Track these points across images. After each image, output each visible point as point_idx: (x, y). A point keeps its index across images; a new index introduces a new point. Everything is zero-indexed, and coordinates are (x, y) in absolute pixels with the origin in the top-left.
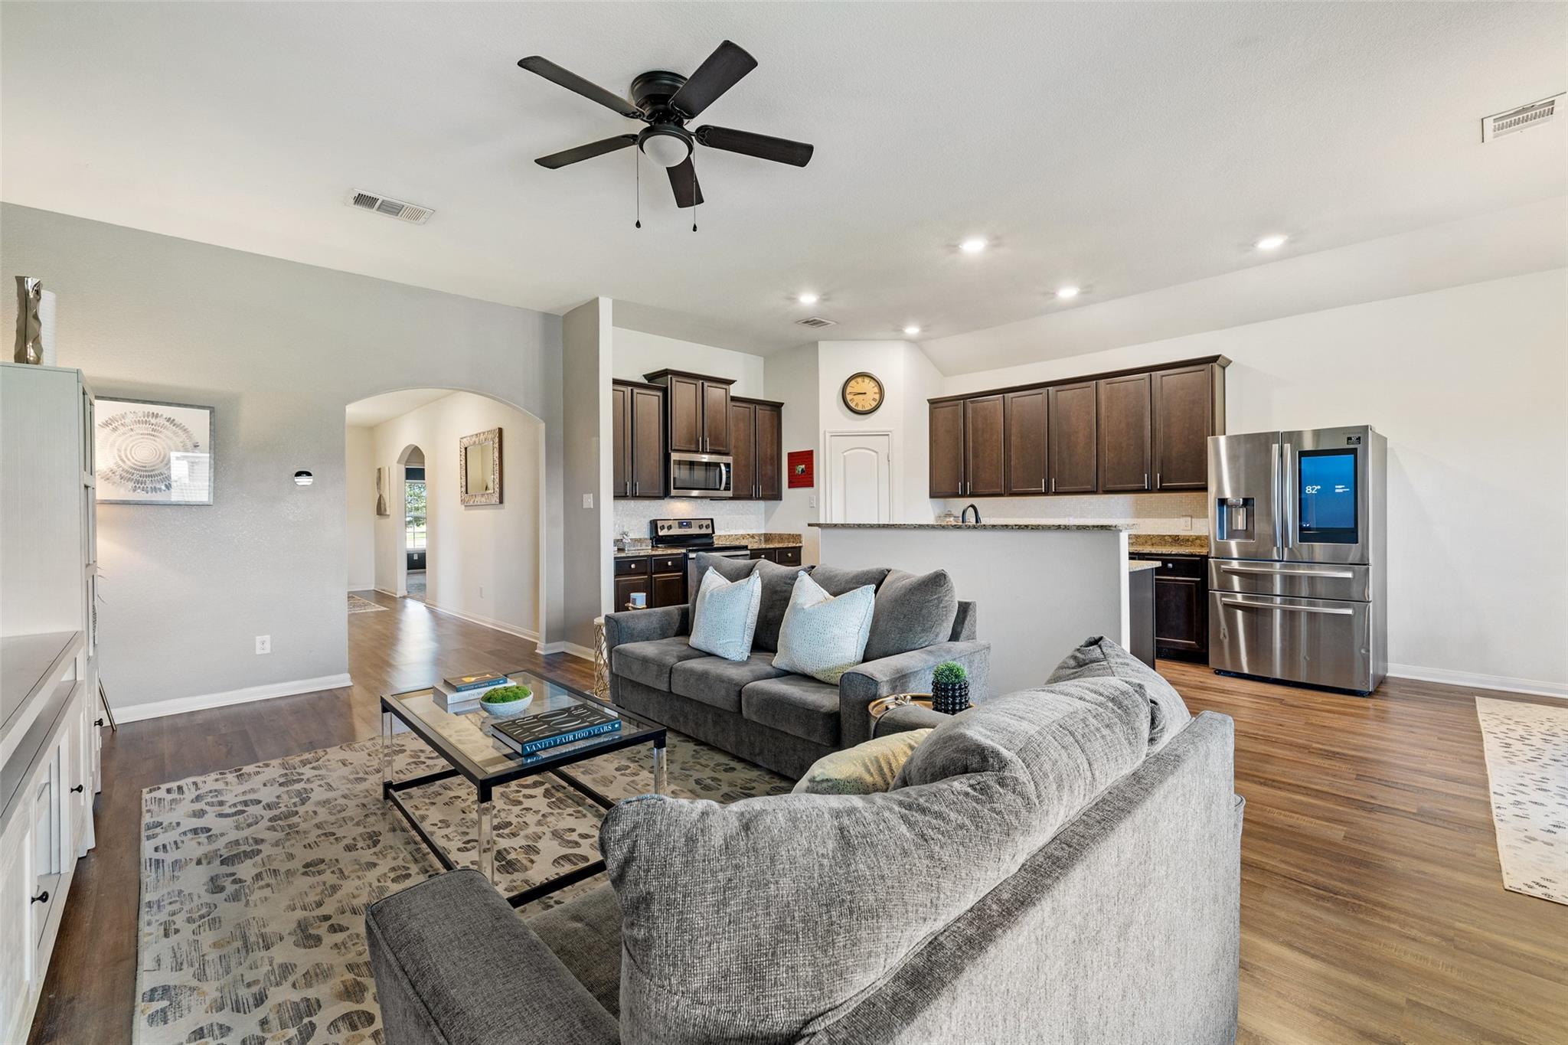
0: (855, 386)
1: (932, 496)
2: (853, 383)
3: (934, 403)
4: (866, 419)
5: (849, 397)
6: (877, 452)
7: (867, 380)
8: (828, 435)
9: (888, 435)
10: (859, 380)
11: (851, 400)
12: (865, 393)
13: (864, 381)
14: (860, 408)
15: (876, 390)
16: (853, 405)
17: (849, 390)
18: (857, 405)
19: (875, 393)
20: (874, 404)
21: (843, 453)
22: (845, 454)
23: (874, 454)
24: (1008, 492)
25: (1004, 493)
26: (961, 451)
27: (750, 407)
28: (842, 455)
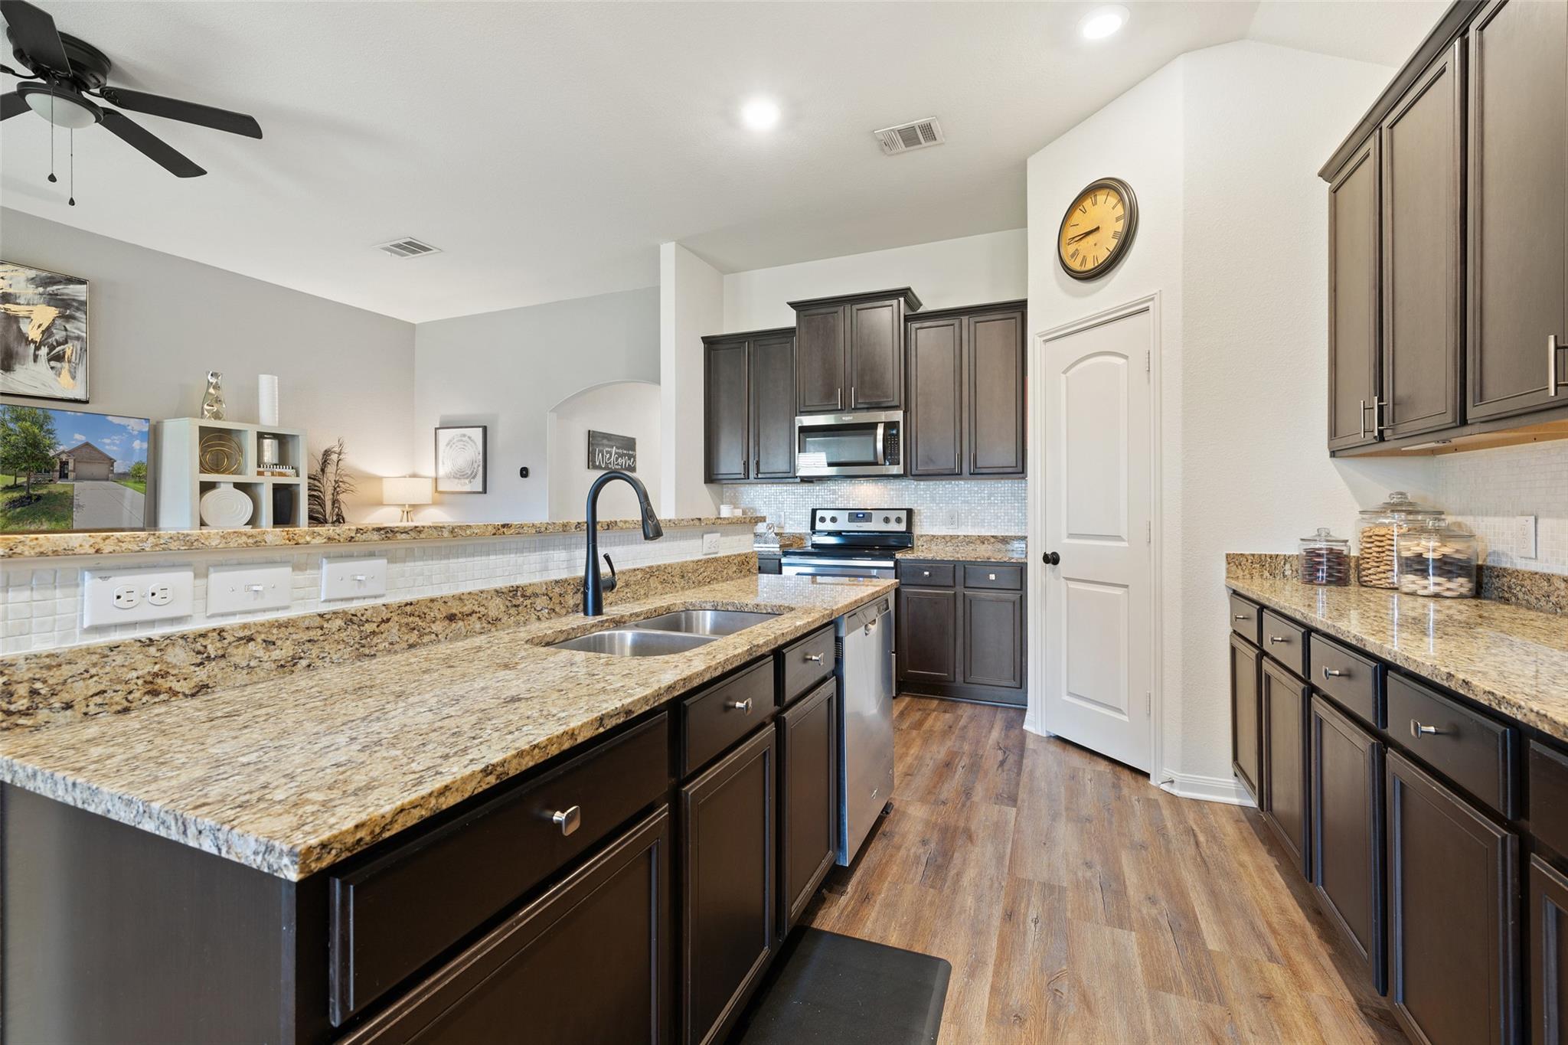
0: (1080, 220)
1: (1333, 454)
2: (1077, 215)
3: (1336, 171)
4: (1109, 281)
5: (1068, 252)
6: (1126, 357)
7: (1102, 197)
8: (1038, 340)
9: (1148, 309)
10: (1090, 201)
11: (1073, 256)
12: (1098, 229)
13: (1096, 203)
14: (1090, 265)
15: (1121, 210)
16: (1077, 264)
17: (1069, 233)
18: (1084, 260)
19: (1120, 218)
20: (1116, 244)
21: (1065, 372)
22: (1068, 374)
23: (1125, 361)
24: (1472, 413)
25: (1464, 422)
26: (1374, 293)
27: (956, 322)
28: (1063, 376)
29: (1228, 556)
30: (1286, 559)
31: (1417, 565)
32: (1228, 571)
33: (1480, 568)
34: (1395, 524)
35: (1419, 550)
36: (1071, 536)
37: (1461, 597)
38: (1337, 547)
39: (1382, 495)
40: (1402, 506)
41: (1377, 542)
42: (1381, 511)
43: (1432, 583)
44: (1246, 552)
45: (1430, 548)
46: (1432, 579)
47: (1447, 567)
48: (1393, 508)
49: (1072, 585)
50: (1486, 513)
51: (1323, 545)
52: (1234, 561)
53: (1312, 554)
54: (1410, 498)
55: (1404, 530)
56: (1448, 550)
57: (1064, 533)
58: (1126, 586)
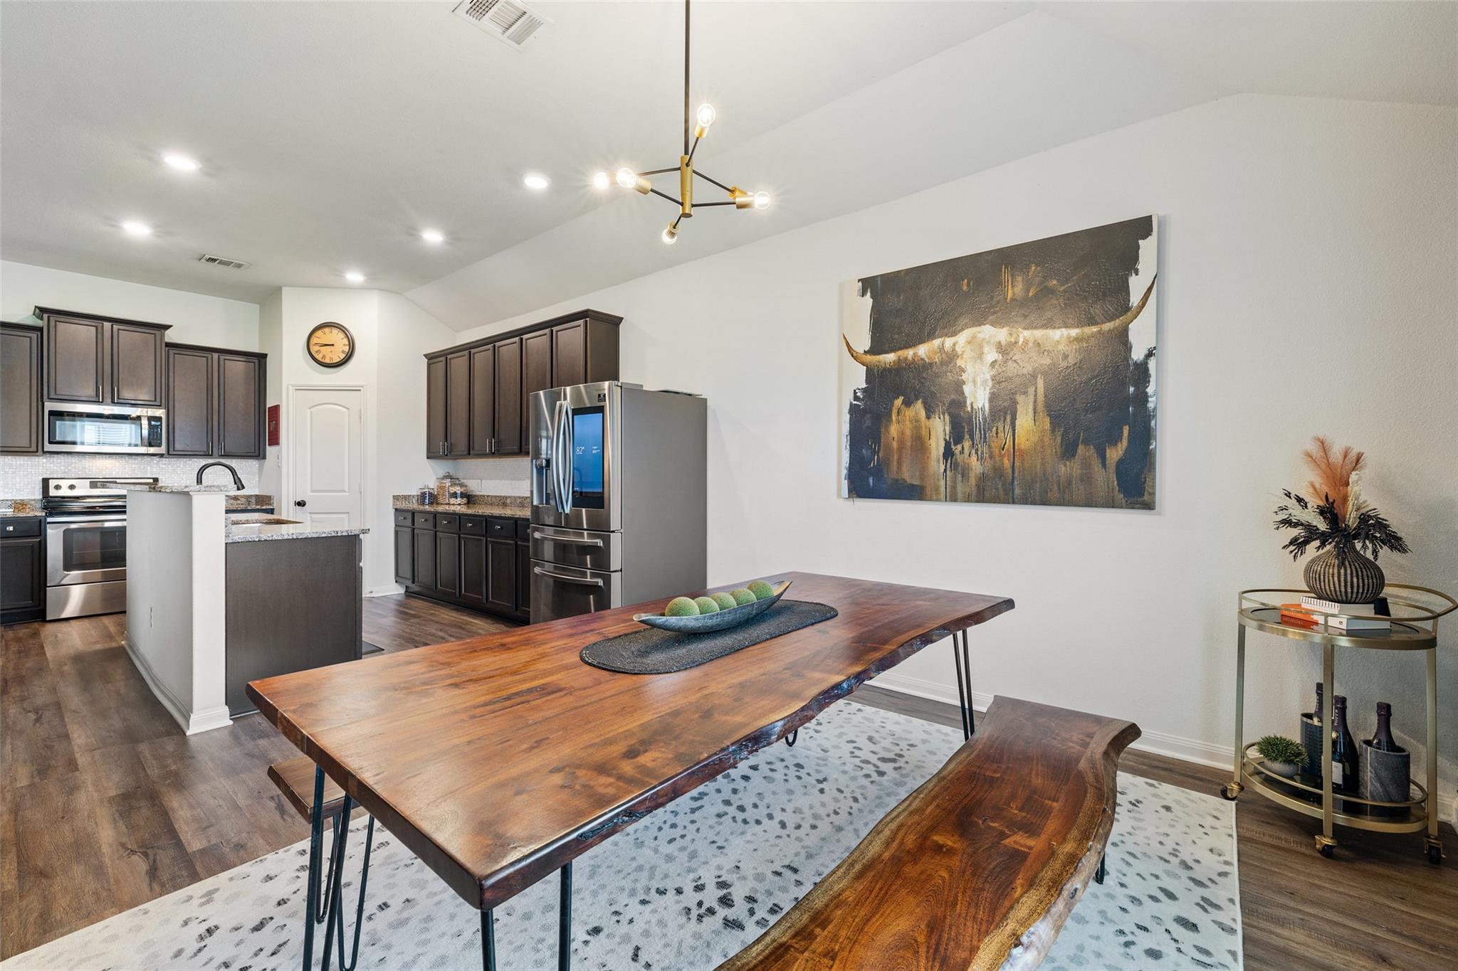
0: (322, 337)
1: (428, 458)
2: (319, 333)
3: (431, 358)
4: (338, 371)
5: (314, 349)
6: (348, 409)
7: (335, 331)
8: (291, 388)
9: (360, 390)
10: (327, 330)
11: (317, 352)
12: (333, 345)
13: (331, 332)
14: (327, 361)
15: (346, 342)
16: (319, 357)
17: (314, 340)
18: (324, 357)
19: (344, 345)
20: (343, 356)
21: (310, 408)
22: (312, 410)
23: (345, 410)
24: (471, 452)
25: (469, 454)
26: (444, 409)
27: (210, 356)
28: (308, 410)
29: (394, 496)
30: (413, 496)
31: (454, 495)
32: (394, 502)
33: (469, 495)
34: (447, 483)
35: (455, 490)
36: (313, 491)
37: (465, 504)
38: (431, 491)
39: (442, 473)
40: (448, 476)
41: (441, 488)
42: (443, 479)
43: (459, 500)
44: (400, 494)
45: (458, 490)
46: (459, 499)
47: (463, 495)
48: (445, 477)
49: (313, 516)
50: (470, 479)
51: (427, 490)
52: (396, 498)
53: (424, 493)
54: (451, 474)
55: (450, 484)
56: (462, 490)
57: (309, 489)
58: (348, 513)
